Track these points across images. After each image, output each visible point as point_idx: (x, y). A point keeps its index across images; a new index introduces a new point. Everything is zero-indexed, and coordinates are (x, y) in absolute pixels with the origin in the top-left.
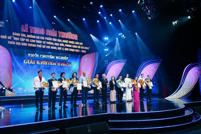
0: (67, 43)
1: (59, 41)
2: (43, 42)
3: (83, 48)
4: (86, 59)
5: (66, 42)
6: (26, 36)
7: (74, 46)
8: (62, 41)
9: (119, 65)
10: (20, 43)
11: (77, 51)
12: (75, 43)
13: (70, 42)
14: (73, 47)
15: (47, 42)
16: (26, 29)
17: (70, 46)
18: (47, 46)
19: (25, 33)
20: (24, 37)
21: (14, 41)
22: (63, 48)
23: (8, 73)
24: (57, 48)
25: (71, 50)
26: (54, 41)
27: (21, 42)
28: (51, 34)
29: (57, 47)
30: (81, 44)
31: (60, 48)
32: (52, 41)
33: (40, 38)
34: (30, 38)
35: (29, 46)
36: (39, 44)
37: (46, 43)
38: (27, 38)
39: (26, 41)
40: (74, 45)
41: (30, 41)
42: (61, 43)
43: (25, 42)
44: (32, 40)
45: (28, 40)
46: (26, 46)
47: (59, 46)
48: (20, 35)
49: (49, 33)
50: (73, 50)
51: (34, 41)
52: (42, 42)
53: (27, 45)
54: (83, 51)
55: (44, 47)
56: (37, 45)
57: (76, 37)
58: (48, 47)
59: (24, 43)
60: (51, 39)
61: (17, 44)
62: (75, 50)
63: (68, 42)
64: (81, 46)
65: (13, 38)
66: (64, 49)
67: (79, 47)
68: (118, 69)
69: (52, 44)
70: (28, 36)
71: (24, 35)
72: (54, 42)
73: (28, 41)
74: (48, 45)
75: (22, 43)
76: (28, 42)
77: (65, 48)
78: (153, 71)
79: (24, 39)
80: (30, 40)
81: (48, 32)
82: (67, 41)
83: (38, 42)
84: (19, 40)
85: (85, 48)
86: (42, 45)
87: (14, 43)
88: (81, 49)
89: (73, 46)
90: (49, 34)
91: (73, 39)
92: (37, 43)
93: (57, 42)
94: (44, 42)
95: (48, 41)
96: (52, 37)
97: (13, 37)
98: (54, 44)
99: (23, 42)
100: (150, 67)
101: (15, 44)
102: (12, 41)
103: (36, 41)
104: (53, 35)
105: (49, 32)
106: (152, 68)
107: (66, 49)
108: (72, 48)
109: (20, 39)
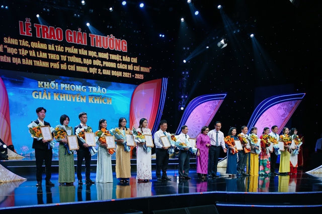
0: (108, 58)
1: (92, 54)
2: (62, 56)
3: (137, 68)
4: (143, 93)
5: (105, 56)
6: (30, 44)
7: (121, 66)
8: (97, 54)
9: (211, 105)
10: (19, 59)
11: (126, 75)
12: (122, 58)
13: (113, 57)
14: (118, 67)
15: (69, 57)
16: (28, 29)
17: (113, 65)
18: (69, 66)
19: (26, 38)
20: (26, 48)
21: (9, 56)
22: (99, 70)
23: (3, 119)
24: (88, 70)
25: (114, 73)
26: (83, 55)
27: (21, 57)
28: (75, 41)
29: (89, 66)
30: (135, 60)
31: (94, 69)
32: (78, 56)
33: (55, 48)
34: (37, 50)
35: (36, 66)
36: (55, 61)
37: (67, 58)
38: (31, 49)
39: (31, 55)
40: (119, 62)
41: (38, 56)
42: (95, 58)
43: (28, 57)
44: (41, 53)
45: (34, 52)
46: (30, 65)
47: (92, 66)
48: (19, 42)
49: (71, 37)
50: (119, 74)
51: (44, 55)
52: (60, 58)
53: (33, 63)
54: (138, 76)
55: (64, 67)
56: (52, 64)
57: (124, 45)
58: (72, 68)
59: (27, 60)
60: (75, 51)
61: (13, 62)
62: (122, 74)
63: (109, 56)
64: (134, 64)
65: (5, 50)
66: (102, 71)
67: (130, 67)
68: (208, 113)
69: (78, 60)
70: (34, 45)
71: (25, 43)
72: (82, 57)
73: (34, 55)
74: (72, 63)
75: (23, 60)
76: (34, 57)
77: (104, 70)
78: (283, 118)
79: (26, 52)
80: (38, 53)
81: (69, 35)
82: (107, 54)
83: (53, 56)
84: (16, 53)
85: (143, 69)
86: (60, 64)
87: (9, 60)
88: (133, 72)
89: (118, 64)
90: (71, 40)
91: (117, 49)
92: (51, 59)
93: (88, 57)
94: (64, 58)
95: (71, 55)
96: (78, 47)
97: (5, 47)
98: (82, 61)
99: (25, 57)
100: (278, 109)
101: (10, 62)
102: (5, 57)
103: (49, 54)
104: (80, 43)
105: (73, 36)
106: (282, 112)
107: (106, 72)
108: (116, 69)
109: (18, 52)
